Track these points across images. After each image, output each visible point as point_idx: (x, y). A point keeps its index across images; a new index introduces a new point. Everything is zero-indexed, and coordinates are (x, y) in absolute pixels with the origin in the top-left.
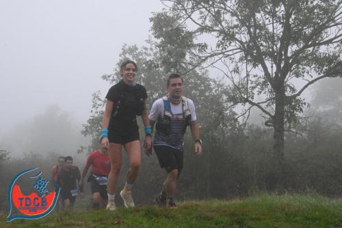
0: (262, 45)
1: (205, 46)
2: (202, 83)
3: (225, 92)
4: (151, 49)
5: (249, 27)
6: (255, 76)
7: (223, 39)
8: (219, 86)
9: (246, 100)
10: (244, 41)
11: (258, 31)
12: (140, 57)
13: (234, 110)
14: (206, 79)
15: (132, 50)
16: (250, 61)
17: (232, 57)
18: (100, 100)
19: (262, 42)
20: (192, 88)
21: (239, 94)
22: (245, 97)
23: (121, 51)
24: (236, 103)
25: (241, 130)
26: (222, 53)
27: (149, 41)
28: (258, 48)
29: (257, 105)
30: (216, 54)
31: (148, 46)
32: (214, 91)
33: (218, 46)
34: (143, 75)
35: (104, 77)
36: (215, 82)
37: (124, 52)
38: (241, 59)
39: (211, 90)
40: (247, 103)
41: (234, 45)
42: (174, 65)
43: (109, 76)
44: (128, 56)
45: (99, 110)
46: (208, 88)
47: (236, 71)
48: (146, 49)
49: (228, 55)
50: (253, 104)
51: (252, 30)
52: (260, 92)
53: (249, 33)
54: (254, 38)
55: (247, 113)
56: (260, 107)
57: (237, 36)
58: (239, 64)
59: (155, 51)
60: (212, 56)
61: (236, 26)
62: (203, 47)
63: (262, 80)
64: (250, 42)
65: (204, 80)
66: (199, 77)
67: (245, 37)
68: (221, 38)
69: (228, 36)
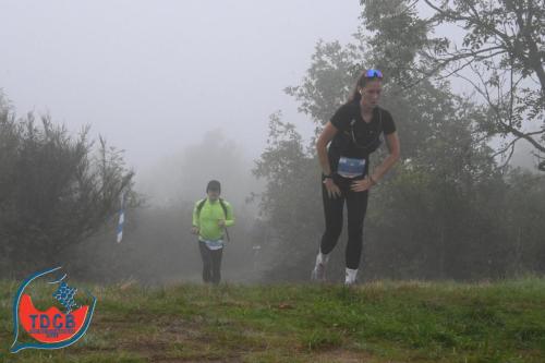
0: (539, 40)
1: (446, 42)
2: (438, 101)
3: (476, 116)
4: (361, 48)
5: (519, 13)
6: (525, 91)
7: (476, 32)
8: (466, 106)
9: (509, 129)
10: (510, 34)
11: (534, 18)
12: (344, 60)
13: (488, 144)
14: (446, 95)
15: (332, 49)
16: (518, 66)
17: (489, 60)
18: (281, 124)
19: (541, 36)
20: (422, 110)
21: (498, 119)
22: (508, 123)
23: (315, 52)
24: (492, 133)
25: (498, 176)
26: (473, 54)
27: (358, 36)
28: (533, 46)
29: (527, 137)
30: (462, 56)
31: (357, 43)
32: (457, 114)
33: (467, 42)
34: (346, 88)
35: (289, 91)
36: (460, 99)
37: (319, 53)
38: (503, 64)
39: (452, 112)
40: (510, 134)
41: (493, 41)
42: (395, 73)
43: (295, 89)
44: (324, 58)
45: (279, 139)
46: (449, 109)
47: (495, 81)
48: (353, 47)
49: (483, 58)
50: (520, 135)
51: (524, 17)
52: (533, 116)
53: (520, 21)
54: (526, 30)
55: (510, 150)
56: (531, 140)
57: (499, 27)
58: (499, 72)
59: (366, 51)
60: (455, 58)
61: (498, 11)
62: (442, 44)
63: (536, 97)
64: (519, 35)
65: (442, 96)
66: (434, 92)
67: (511, 29)
68: (471, 31)
69: (484, 26)
